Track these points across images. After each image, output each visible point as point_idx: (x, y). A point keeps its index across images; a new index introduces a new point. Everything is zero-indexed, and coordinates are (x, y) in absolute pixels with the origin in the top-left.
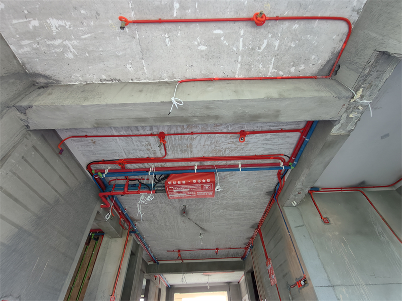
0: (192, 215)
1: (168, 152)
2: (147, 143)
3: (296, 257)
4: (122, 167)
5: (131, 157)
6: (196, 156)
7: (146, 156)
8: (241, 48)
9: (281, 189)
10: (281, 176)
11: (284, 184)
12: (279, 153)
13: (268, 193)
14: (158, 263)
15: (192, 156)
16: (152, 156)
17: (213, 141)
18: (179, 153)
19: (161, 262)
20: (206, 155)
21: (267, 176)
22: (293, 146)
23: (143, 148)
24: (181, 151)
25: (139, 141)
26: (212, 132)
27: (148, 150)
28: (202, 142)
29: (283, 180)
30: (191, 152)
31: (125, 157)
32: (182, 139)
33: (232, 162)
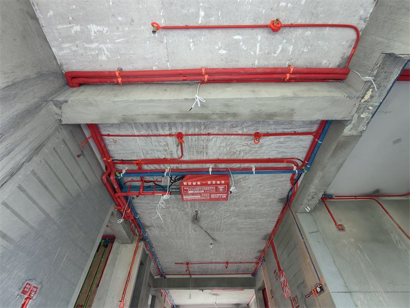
0: (204, 223)
1: (184, 153)
2: (165, 143)
3: (311, 264)
4: (139, 168)
5: (149, 157)
6: (211, 158)
7: (162, 157)
8: (258, 53)
9: (294, 195)
10: (294, 181)
11: (297, 190)
12: (292, 157)
13: (281, 200)
14: (165, 278)
15: (207, 158)
16: (169, 157)
17: (229, 143)
18: (195, 154)
19: (168, 277)
20: (221, 158)
21: (280, 181)
22: (306, 150)
23: (161, 148)
24: (198, 152)
25: (158, 141)
26: (228, 133)
27: (166, 150)
28: (218, 144)
29: (296, 185)
30: (207, 154)
31: (143, 157)
32: (198, 139)
33: (246, 165)
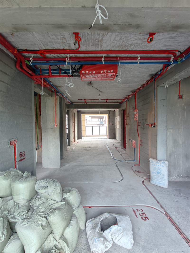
0: (95, 85)
1: (81, 45)
2: (62, 37)
5: (49, 48)
6: (105, 49)
7: (62, 48)
9: (161, 74)
10: (166, 66)
11: (164, 73)
12: (175, 49)
13: (150, 75)
15: (101, 49)
16: (67, 48)
17: (123, 37)
18: (91, 46)
19: (74, 104)
20: (113, 49)
23: (59, 41)
24: (93, 45)
27: (64, 43)
28: (113, 38)
30: (101, 46)
31: (44, 48)
32: (94, 34)
33: (133, 55)
